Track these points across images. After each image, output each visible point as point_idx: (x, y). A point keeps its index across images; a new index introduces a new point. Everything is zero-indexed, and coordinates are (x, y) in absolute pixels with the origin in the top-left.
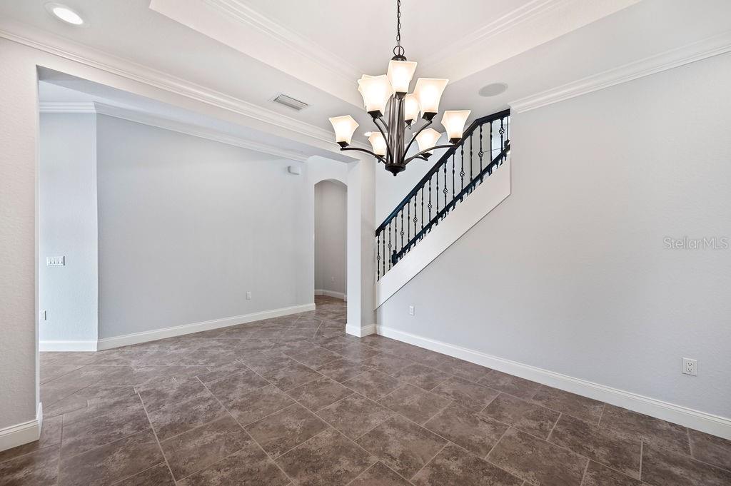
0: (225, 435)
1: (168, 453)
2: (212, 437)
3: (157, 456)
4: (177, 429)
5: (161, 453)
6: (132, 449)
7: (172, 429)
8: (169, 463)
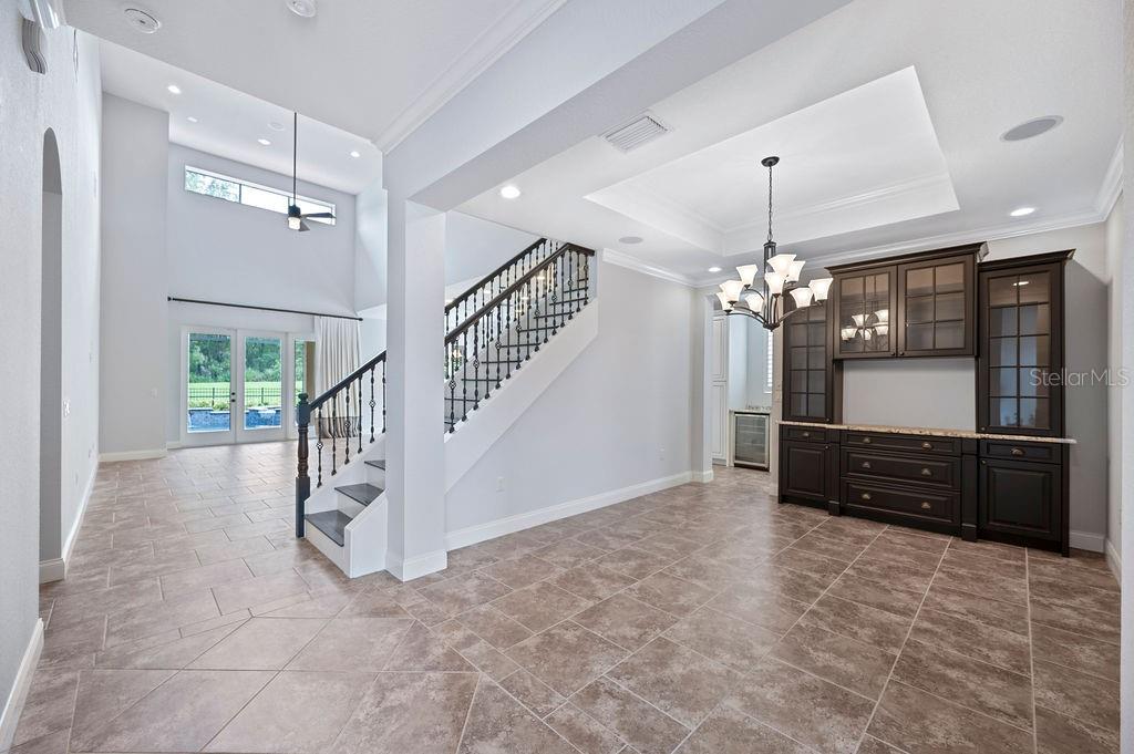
0: (809, 644)
1: (879, 682)
2: (821, 655)
3: (893, 690)
4: (840, 697)
5: (887, 689)
6: (916, 727)
7: (844, 704)
8: (888, 673)
